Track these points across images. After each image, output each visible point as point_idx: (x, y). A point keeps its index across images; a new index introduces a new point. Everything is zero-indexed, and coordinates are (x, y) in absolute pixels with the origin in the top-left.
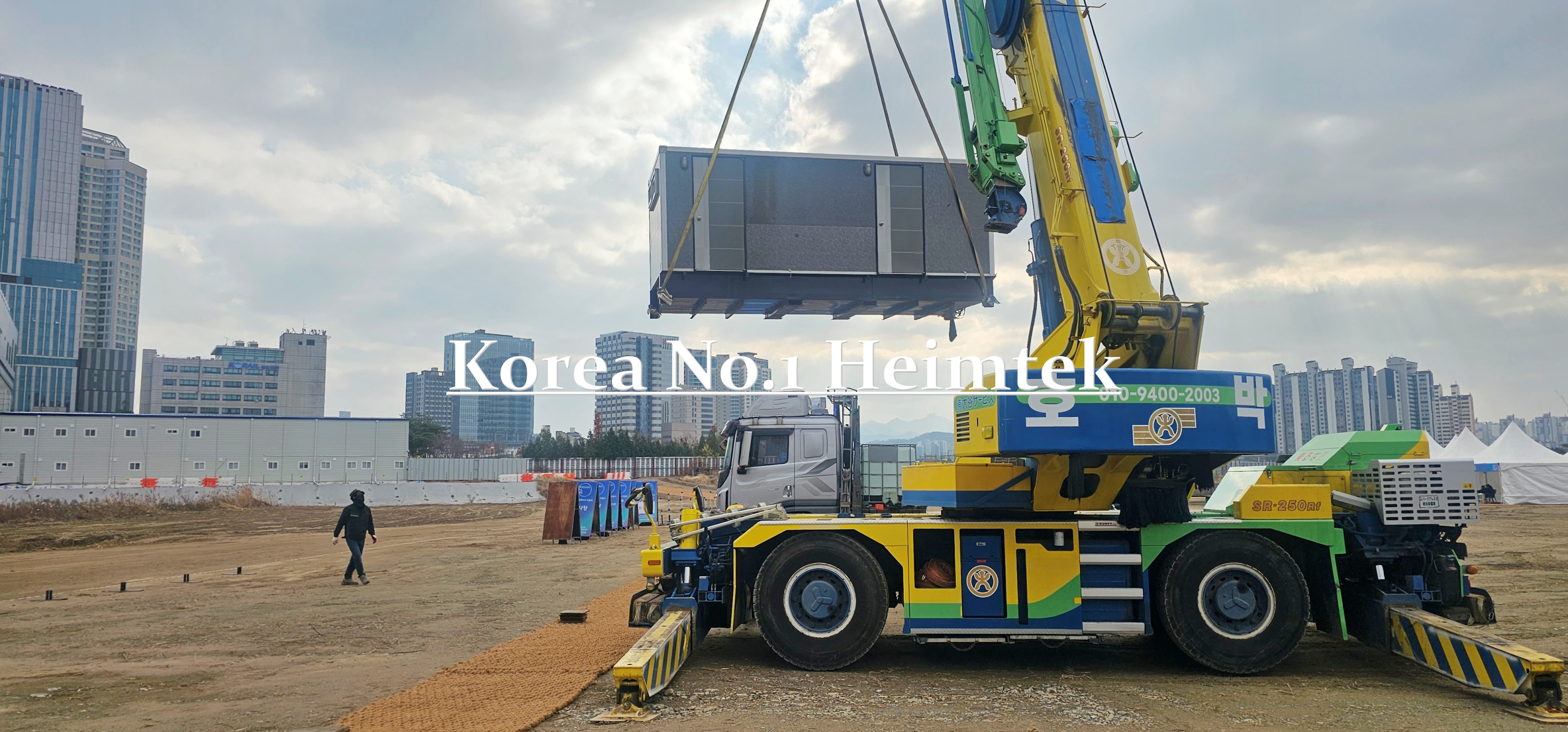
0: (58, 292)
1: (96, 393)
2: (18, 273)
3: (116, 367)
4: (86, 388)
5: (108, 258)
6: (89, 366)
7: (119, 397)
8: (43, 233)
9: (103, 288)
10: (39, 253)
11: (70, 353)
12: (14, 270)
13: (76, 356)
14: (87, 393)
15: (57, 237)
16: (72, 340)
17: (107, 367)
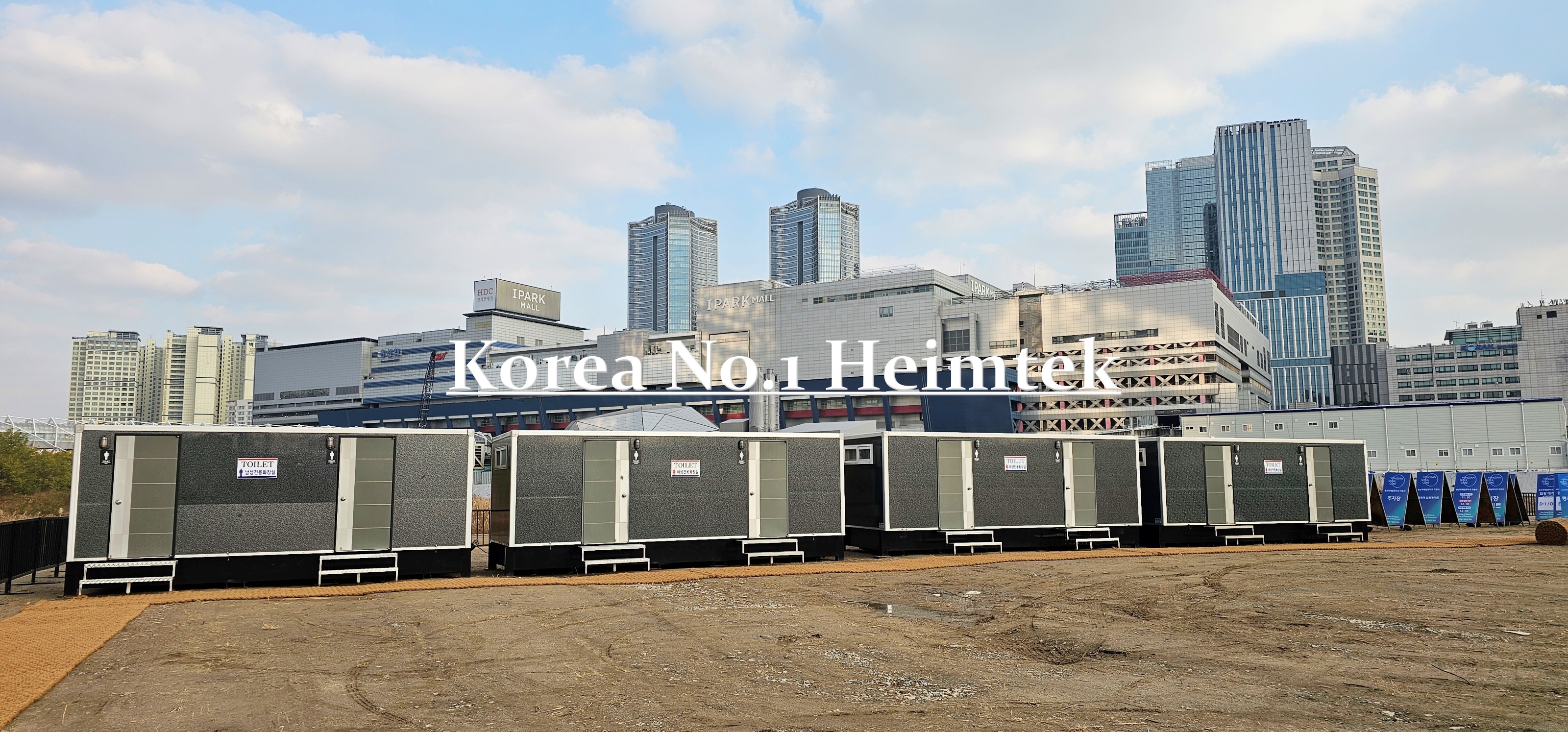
0: (1308, 299)
1: (1351, 387)
2: (1274, 289)
4: (1341, 383)
5: (1352, 260)
6: (1341, 362)
8: (1290, 250)
9: (1351, 289)
10: (1289, 269)
11: (1325, 352)
12: (1270, 288)
13: (1329, 355)
14: (1342, 387)
15: (1301, 250)
16: (1324, 341)
17: (1357, 362)
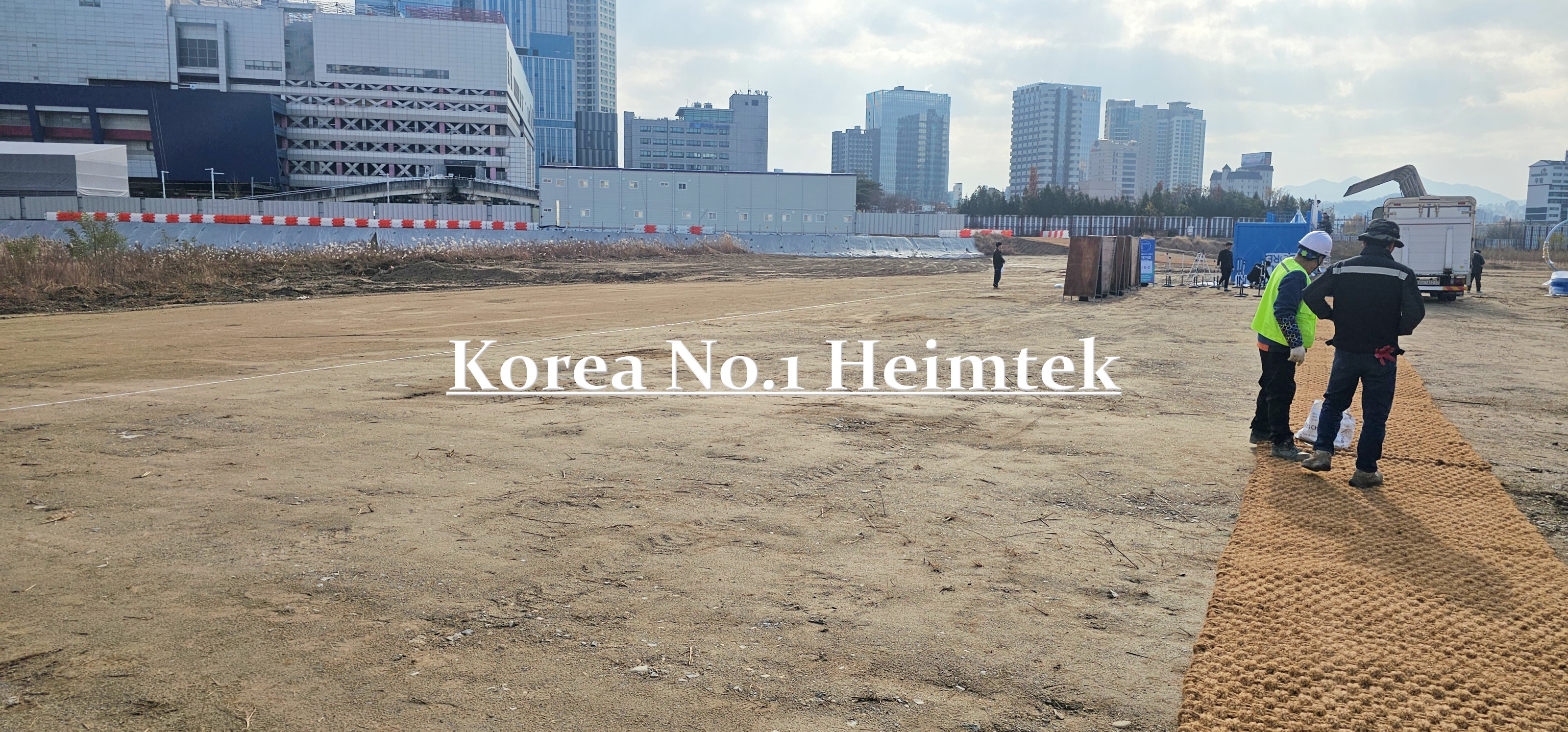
0: (558, 61)
1: (590, 151)
2: (528, 47)
3: (603, 129)
4: (583, 147)
5: (591, 30)
6: (584, 128)
7: (607, 154)
8: (543, 9)
9: (589, 57)
10: (543, 28)
11: (570, 115)
12: (525, 45)
13: (574, 119)
14: (584, 151)
15: (554, 11)
16: (570, 104)
17: (597, 128)
